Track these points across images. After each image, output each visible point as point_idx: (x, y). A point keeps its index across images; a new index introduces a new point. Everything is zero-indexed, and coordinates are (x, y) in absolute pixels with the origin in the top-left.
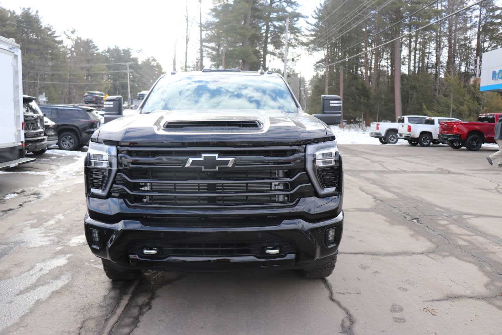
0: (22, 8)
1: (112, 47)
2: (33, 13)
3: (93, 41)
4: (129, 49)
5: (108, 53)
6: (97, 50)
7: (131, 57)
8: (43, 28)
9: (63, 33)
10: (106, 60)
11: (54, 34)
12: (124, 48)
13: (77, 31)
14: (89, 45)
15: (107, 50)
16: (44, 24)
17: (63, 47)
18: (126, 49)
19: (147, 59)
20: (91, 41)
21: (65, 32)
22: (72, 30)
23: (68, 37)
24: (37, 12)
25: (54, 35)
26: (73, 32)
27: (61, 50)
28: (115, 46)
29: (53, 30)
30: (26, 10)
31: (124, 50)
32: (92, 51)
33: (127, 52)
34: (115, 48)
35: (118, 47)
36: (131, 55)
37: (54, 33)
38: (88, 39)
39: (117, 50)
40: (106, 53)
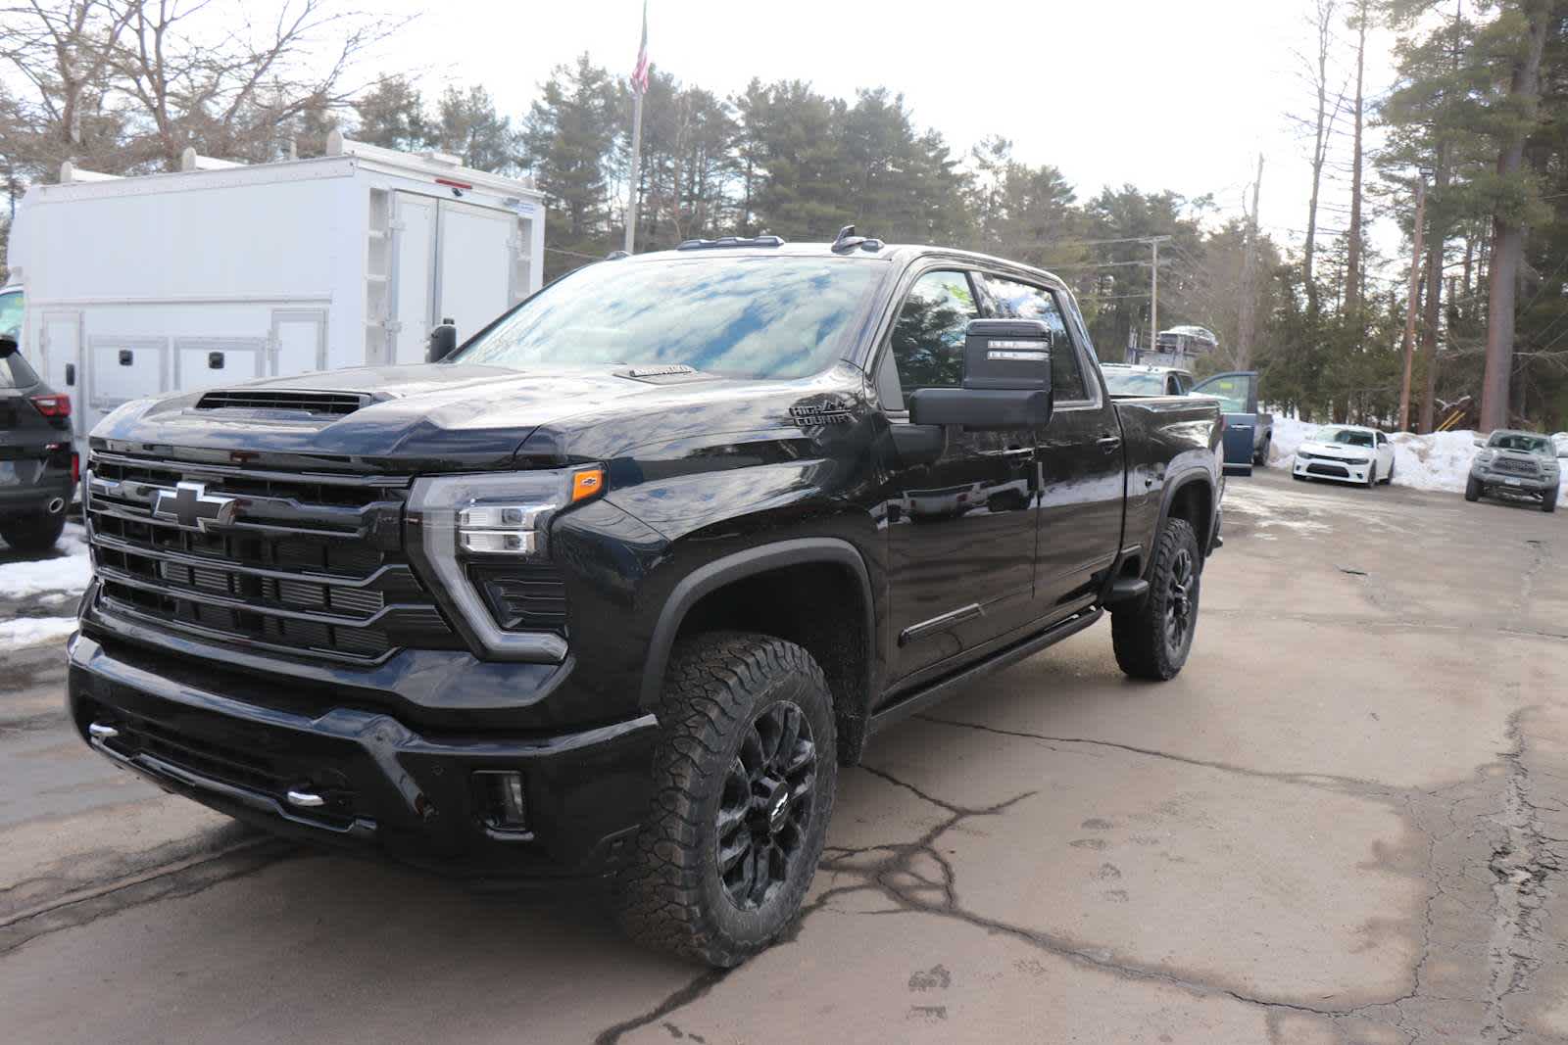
0: (861, 92)
1: (1117, 189)
2: (889, 102)
3: (1062, 171)
4: (1170, 195)
5: (1104, 208)
6: (1073, 198)
7: (1177, 219)
8: (916, 139)
9: (970, 151)
10: (1098, 228)
11: (946, 155)
12: (1153, 193)
13: (1011, 144)
14: (1046, 186)
15: (1100, 200)
16: (919, 131)
17: (973, 192)
18: (1161, 194)
19: (1227, 224)
20: (1055, 175)
21: (975, 150)
22: (996, 142)
23: (984, 165)
24: (900, 98)
25: (946, 160)
26: (998, 150)
27: (967, 202)
28: (1126, 187)
29: (941, 146)
30: (871, 93)
31: (1153, 199)
32: (1057, 203)
33: (1163, 205)
34: (1124, 192)
35: (1135, 190)
36: (1177, 214)
37: (945, 152)
38: (1044, 169)
39: (1131, 199)
40: (1100, 210)
